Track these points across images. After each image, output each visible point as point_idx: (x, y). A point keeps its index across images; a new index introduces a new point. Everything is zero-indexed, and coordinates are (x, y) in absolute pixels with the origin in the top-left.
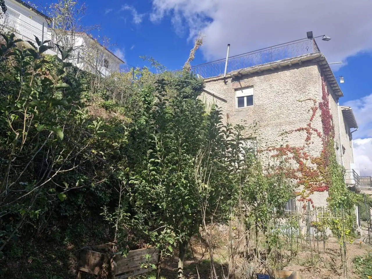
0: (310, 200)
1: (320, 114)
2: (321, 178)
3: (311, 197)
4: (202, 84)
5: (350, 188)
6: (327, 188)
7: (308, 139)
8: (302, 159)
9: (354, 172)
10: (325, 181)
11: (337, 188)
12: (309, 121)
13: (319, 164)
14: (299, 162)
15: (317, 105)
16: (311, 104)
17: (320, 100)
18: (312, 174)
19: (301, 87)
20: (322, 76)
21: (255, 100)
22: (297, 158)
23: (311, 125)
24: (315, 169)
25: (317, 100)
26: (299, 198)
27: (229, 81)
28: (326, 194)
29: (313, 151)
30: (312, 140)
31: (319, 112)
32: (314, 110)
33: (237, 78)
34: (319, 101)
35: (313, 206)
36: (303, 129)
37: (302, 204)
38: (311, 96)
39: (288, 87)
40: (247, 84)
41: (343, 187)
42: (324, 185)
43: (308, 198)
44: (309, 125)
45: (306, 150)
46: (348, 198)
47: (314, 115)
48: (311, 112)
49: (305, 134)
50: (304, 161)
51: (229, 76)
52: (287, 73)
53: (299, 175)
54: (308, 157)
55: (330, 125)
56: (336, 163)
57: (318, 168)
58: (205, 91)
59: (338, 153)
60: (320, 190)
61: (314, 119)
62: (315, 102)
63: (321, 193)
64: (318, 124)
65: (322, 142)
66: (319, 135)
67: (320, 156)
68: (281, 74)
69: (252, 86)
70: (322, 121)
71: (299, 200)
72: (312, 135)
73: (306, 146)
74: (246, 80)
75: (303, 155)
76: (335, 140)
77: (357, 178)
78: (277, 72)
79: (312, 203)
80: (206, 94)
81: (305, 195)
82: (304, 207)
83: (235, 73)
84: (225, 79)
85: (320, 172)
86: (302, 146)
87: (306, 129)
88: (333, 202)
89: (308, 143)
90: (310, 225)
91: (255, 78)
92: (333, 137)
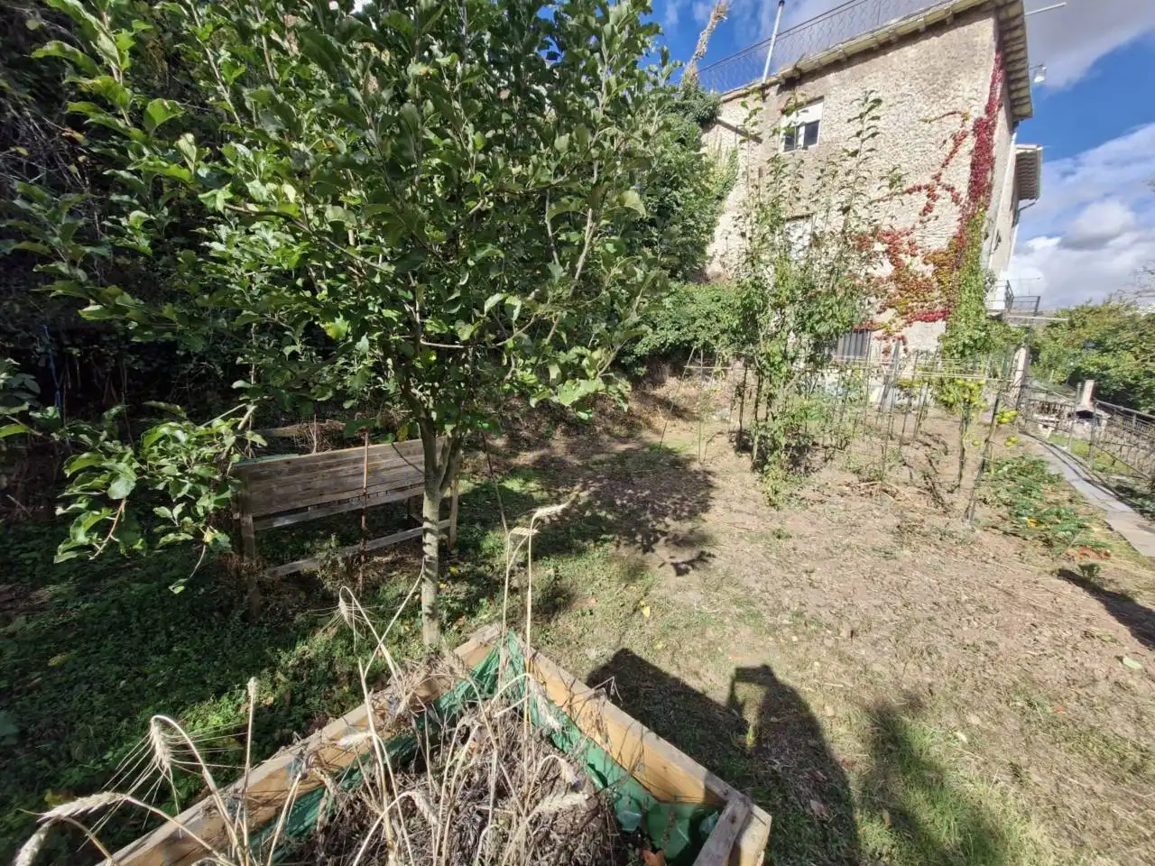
0: (903, 338)
1: (972, 146)
2: (936, 293)
3: (904, 332)
4: (715, 106)
5: (993, 318)
6: (945, 315)
7: (928, 209)
8: (902, 256)
9: (1008, 286)
10: (945, 299)
11: (967, 315)
12: (938, 167)
13: (940, 265)
14: (896, 262)
15: (970, 124)
16: (954, 124)
17: (977, 111)
18: (919, 285)
19: (937, 83)
20: (998, 51)
21: (822, 133)
22: (892, 253)
23: (943, 179)
24: (929, 275)
25: (972, 113)
26: (879, 333)
27: (772, 91)
28: (940, 326)
29: (933, 238)
30: (935, 212)
31: (970, 143)
32: (958, 140)
33: (790, 83)
34: (976, 116)
35: (905, 350)
36: (920, 189)
37: (884, 344)
38: (959, 104)
39: (905, 89)
40: (811, 95)
41: (978, 313)
42: (939, 308)
43: (898, 334)
44: (937, 178)
45: (916, 235)
46: (988, 335)
47: (954, 151)
48: (950, 144)
49: (921, 199)
50: (907, 260)
51: (774, 79)
52: (910, 51)
53: (892, 288)
54: (919, 251)
55: (985, 178)
56: (977, 264)
57: (935, 273)
58: (720, 122)
59: (985, 245)
60: (929, 318)
61: (952, 162)
62: (965, 117)
63: (929, 324)
64: (960, 175)
65: (960, 216)
66: (956, 200)
67: (946, 247)
68: (893, 56)
69: (821, 98)
70: (973, 166)
71: (879, 339)
72: (939, 202)
73: (918, 225)
74: (809, 84)
75: (906, 247)
76: (988, 214)
77: (1009, 299)
78: (885, 54)
79: (904, 343)
80: (721, 128)
81: (893, 327)
82: (886, 352)
83: (786, 69)
84: (764, 87)
85: (939, 281)
86: (909, 226)
87: (927, 187)
88: (952, 342)
89: (925, 219)
90: (891, 383)
91: (832, 78)
92: (986, 209)
